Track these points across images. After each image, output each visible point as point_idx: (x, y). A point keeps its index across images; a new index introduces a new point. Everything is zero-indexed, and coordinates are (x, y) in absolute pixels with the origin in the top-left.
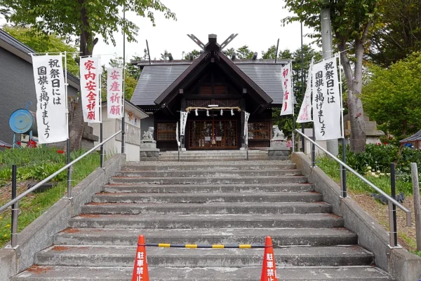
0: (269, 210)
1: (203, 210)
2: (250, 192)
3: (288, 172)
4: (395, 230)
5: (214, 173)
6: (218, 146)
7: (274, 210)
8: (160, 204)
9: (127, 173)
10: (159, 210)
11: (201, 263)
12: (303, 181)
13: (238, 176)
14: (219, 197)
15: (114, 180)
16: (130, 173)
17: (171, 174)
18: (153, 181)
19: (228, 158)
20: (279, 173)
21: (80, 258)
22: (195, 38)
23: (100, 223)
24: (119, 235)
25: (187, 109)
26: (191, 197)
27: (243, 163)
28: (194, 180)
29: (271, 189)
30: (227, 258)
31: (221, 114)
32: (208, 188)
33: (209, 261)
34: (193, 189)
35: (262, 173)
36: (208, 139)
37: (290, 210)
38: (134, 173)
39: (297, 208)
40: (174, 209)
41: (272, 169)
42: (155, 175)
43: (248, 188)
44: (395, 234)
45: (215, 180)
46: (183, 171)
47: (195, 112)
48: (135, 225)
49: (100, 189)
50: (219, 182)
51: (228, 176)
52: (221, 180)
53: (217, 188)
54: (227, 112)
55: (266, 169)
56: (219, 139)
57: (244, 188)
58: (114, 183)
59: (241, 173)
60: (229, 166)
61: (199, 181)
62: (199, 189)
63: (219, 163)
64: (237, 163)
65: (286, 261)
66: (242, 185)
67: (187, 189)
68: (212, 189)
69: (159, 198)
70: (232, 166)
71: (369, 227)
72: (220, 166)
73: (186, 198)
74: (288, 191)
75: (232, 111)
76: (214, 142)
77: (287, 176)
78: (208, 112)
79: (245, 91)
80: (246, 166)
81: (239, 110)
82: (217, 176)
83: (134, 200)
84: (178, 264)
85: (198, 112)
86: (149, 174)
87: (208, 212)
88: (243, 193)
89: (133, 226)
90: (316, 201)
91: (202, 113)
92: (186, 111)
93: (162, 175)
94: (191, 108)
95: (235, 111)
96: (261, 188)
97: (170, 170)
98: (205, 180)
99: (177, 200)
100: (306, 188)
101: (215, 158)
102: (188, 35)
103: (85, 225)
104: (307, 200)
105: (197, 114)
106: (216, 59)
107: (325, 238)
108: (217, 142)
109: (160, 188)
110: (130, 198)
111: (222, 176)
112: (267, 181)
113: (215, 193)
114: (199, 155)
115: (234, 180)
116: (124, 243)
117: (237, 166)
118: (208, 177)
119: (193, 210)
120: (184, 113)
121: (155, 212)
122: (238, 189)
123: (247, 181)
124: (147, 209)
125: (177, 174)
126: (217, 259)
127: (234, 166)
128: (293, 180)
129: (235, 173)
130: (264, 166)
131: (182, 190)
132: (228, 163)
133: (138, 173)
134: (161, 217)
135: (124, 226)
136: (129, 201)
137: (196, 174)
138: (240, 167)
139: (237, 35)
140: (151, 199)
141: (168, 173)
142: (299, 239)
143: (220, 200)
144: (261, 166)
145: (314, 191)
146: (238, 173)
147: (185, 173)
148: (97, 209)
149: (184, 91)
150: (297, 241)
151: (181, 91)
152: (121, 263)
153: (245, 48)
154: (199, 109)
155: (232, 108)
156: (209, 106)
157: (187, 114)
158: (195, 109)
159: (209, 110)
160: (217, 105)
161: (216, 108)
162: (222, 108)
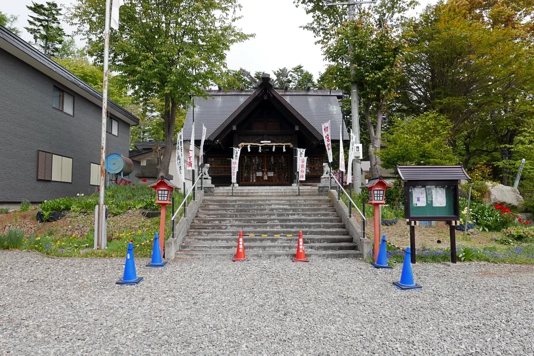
0: (306, 226)
1: (266, 226)
2: (296, 217)
3: (323, 204)
4: (364, 230)
5: (271, 205)
6: (270, 182)
7: (310, 226)
8: (237, 223)
9: (209, 205)
10: (238, 226)
11: (267, 249)
12: (333, 210)
13: (287, 207)
14: (275, 220)
15: (202, 210)
16: (211, 205)
17: (241, 205)
18: (229, 210)
19: (280, 194)
20: (317, 205)
21: (204, 247)
23: (205, 232)
24: (220, 238)
25: (240, 145)
26: (257, 220)
27: (292, 198)
28: (257, 210)
29: (309, 215)
30: (281, 247)
31: (274, 150)
32: (268, 214)
33: (271, 248)
34: (258, 215)
35: (305, 205)
36: (259, 174)
37: (320, 226)
38: (214, 205)
39: (324, 225)
40: (248, 226)
41: (312, 202)
42: (229, 206)
43: (294, 215)
44: (364, 233)
45: (272, 210)
46: (248, 203)
47: (247, 148)
48: (227, 234)
49: (195, 215)
50: (275, 211)
51: (281, 207)
52: (276, 209)
53: (274, 215)
54: (279, 148)
55: (308, 202)
56: (271, 174)
57: (292, 215)
58: (201, 211)
59: (290, 205)
60: (282, 200)
61: (261, 210)
62: (262, 215)
63: (273, 198)
64: (288, 198)
65: (312, 248)
66: (291, 212)
67: (254, 215)
68: (270, 215)
69: (236, 220)
70: (284, 200)
71: (356, 231)
72: (275, 200)
73: (254, 220)
74: (321, 216)
75: (284, 147)
76: (266, 178)
77: (323, 207)
78: (260, 148)
79: (297, 128)
80: (294, 200)
81: (291, 146)
82: (273, 207)
83: (220, 221)
84: (255, 249)
85: (251, 148)
86: (224, 206)
87: (268, 227)
88: (291, 217)
89: (225, 234)
90: (337, 222)
91: (255, 149)
92: (239, 147)
93: (233, 206)
94: (243, 144)
95: (287, 147)
96: (303, 215)
97: (238, 203)
98: (266, 209)
99: (249, 221)
100: (333, 214)
101: (267, 194)
103: (196, 234)
104: (331, 221)
105: (249, 150)
106: (269, 96)
107: (335, 239)
108: (269, 177)
109: (235, 214)
110: (218, 220)
111: (277, 206)
112: (308, 210)
113: (273, 217)
114: (252, 191)
115: (286, 209)
116: (224, 241)
117: (288, 200)
118: (267, 207)
119: (260, 226)
120: (237, 149)
121: (236, 228)
122: (288, 215)
123: (294, 210)
124: (231, 226)
125: (245, 206)
126: (276, 247)
127: (285, 200)
128: (326, 210)
129: (286, 205)
130: (307, 200)
131: (250, 215)
132: (281, 198)
133: (216, 205)
134: (240, 229)
135: (220, 234)
136: (217, 222)
137: (258, 205)
138: (289, 201)
140: (232, 220)
141: (238, 205)
142: (321, 239)
143: (276, 221)
144: (305, 200)
145: (338, 216)
146: (288, 205)
147: (250, 205)
148: (200, 226)
149: (237, 127)
150: (319, 241)
151: (234, 128)
152: (226, 249)
153: (300, 67)
154: (251, 145)
155: (285, 144)
156: (262, 142)
157: (240, 150)
158: (248, 145)
159: (261, 146)
160: (270, 142)
161: (269, 144)
162: (274, 144)
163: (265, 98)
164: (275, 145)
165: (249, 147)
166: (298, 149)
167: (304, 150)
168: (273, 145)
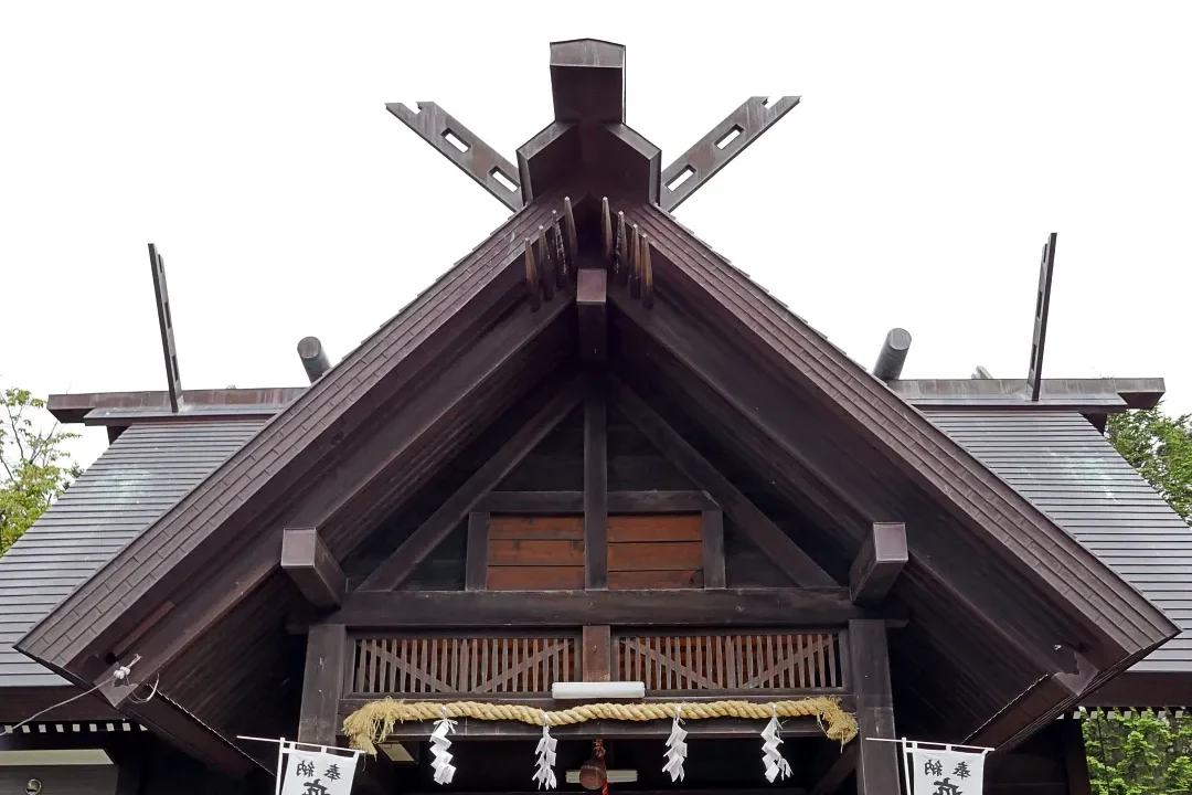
22: (452, 127)
25: (355, 721)
31: (675, 765)
47: (422, 749)
54: (725, 752)
78: (547, 746)
79: (889, 545)
81: (841, 725)
85: (458, 747)
91: (494, 755)
92: (343, 743)
94: (391, 709)
95: (805, 744)
102: (397, 111)
105: (444, 769)
106: (620, 275)
120: (323, 759)
139: (788, 105)
151: (299, 549)
154: (462, 720)
155: (774, 708)
156: (562, 689)
157: (348, 766)
158: (430, 723)
159: (554, 730)
160: (636, 688)
161: (627, 711)
162: (678, 709)
163: (592, 289)
164: (687, 723)
165: (440, 733)
166: (918, 753)
167: (976, 762)
168: (668, 721)
